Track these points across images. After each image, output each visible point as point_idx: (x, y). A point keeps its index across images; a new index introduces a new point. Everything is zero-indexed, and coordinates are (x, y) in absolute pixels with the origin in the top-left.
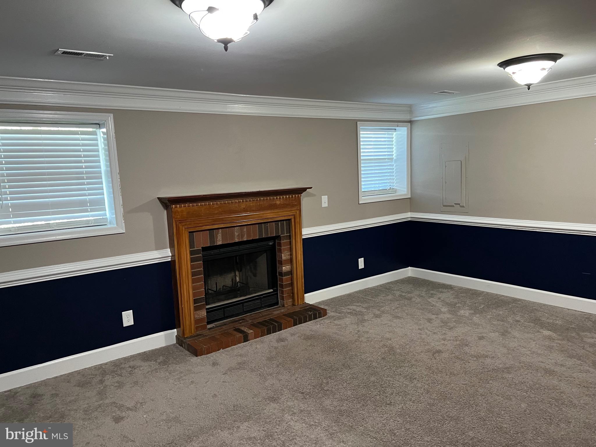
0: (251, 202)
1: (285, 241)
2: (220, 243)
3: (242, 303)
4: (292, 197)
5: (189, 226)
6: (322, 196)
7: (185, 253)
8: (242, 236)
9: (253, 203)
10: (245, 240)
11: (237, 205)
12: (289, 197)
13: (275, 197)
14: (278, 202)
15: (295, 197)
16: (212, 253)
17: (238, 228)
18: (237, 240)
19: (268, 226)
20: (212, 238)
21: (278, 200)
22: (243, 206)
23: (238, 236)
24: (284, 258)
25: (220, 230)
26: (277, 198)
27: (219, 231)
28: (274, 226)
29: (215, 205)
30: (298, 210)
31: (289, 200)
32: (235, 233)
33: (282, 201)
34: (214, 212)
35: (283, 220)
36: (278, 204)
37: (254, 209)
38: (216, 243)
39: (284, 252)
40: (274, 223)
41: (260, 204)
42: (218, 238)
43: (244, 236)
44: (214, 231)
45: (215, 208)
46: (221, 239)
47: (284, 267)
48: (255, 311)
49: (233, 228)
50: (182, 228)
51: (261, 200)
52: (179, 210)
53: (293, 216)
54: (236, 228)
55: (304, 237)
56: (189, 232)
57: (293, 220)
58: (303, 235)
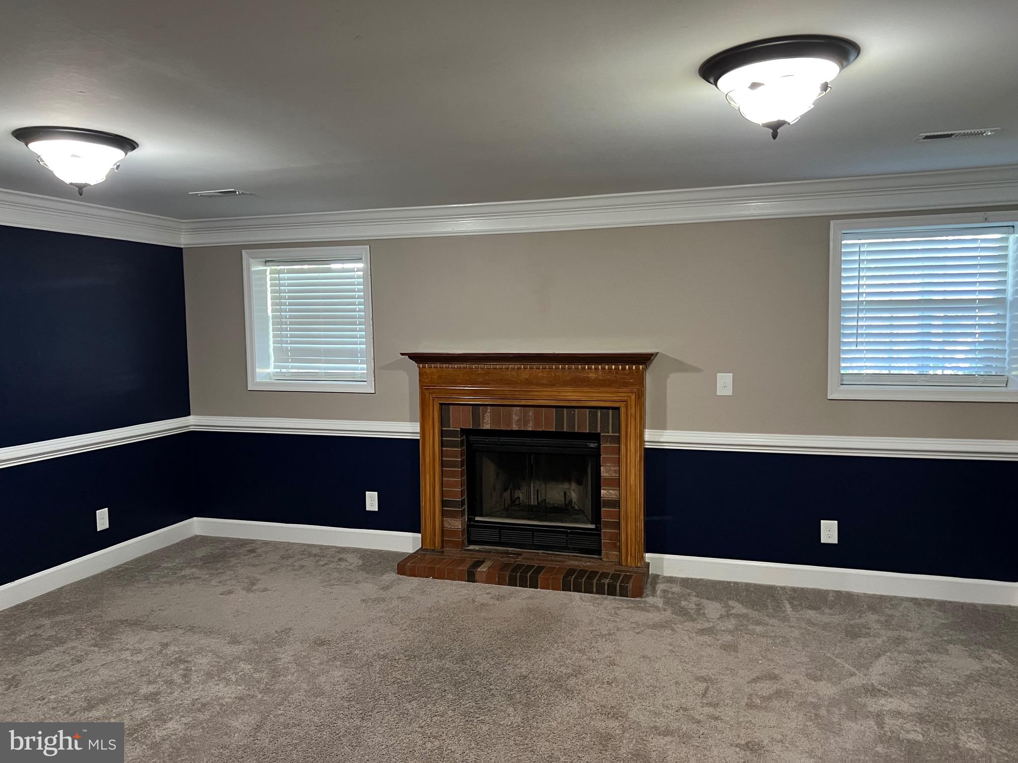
0: (540, 371)
1: (608, 445)
2: (487, 427)
3: (533, 530)
4: (624, 369)
5: (438, 394)
6: (718, 374)
7: (431, 432)
8: (526, 423)
9: (542, 372)
10: (530, 429)
11: (514, 373)
12: (617, 369)
13: (587, 366)
14: (592, 376)
15: (630, 369)
16: (487, 440)
17: (518, 408)
18: (515, 427)
19: (574, 414)
20: (476, 417)
21: (592, 372)
22: (525, 375)
23: (518, 421)
24: (605, 475)
25: (489, 407)
26: (590, 368)
27: (487, 409)
28: (588, 415)
29: (479, 370)
30: (634, 394)
31: (617, 373)
32: (514, 416)
33: (600, 373)
34: (477, 380)
35: (608, 408)
36: (593, 378)
37: (544, 382)
38: (483, 427)
39: (606, 464)
40: (588, 410)
41: (555, 375)
42: (484, 419)
43: (529, 422)
44: (479, 408)
45: (480, 373)
46: (489, 422)
47: (604, 489)
48: (553, 551)
49: (510, 408)
50: (429, 396)
51: (559, 369)
52: (428, 371)
53: (625, 403)
54: (514, 408)
55: (648, 446)
56: (441, 404)
57: (623, 410)
58: (647, 442)
